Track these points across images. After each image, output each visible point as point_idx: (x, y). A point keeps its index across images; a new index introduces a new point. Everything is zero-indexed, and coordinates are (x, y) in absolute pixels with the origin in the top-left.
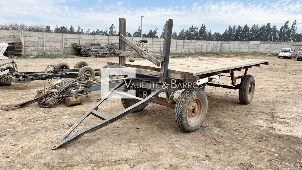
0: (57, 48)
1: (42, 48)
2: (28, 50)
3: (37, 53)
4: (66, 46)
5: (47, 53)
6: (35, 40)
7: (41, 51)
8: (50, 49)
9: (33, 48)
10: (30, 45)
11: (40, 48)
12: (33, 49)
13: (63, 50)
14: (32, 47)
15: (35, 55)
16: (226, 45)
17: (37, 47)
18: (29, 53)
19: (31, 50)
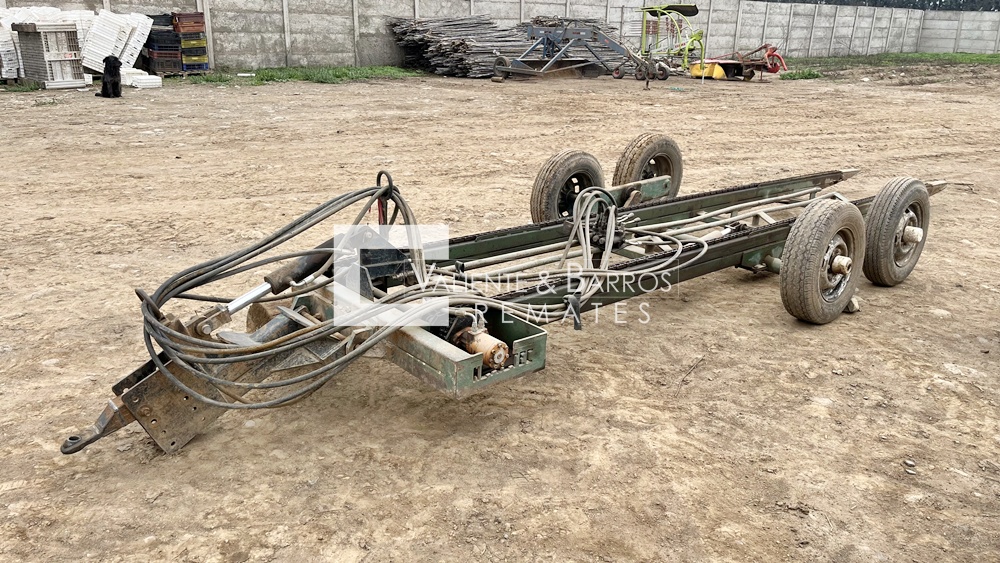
0: (333, 37)
1: (277, 36)
2: (229, 46)
3: (260, 57)
4: (364, 30)
5: (295, 57)
6: (250, 5)
7: (275, 51)
8: (306, 41)
9: (244, 38)
10: (234, 27)
11: (270, 39)
12: (243, 40)
13: (356, 45)
14: (242, 35)
15: (254, 65)
16: (944, 24)
17: (259, 32)
18: (230, 60)
19: (236, 46)
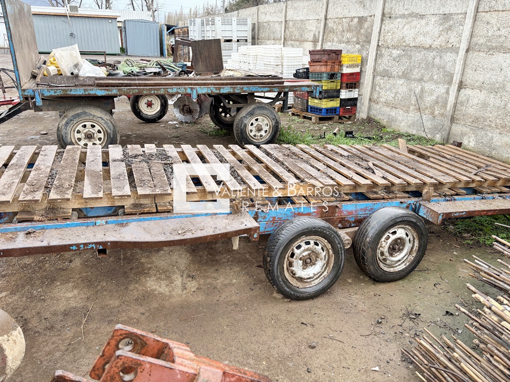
1: (442, 89)
5: (457, 129)
6: (421, 40)
7: (432, 113)
11: (431, 92)
12: (400, 91)
14: (402, 81)
17: (421, 80)
